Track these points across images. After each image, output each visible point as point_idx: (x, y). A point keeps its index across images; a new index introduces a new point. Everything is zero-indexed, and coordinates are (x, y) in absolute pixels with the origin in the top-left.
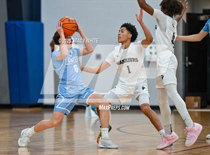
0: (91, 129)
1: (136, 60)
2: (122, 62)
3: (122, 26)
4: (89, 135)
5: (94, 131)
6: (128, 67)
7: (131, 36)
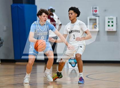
0: (68, 76)
1: (78, 31)
2: (71, 32)
3: (69, 10)
4: (67, 80)
5: (71, 77)
6: (74, 35)
7: (77, 15)
